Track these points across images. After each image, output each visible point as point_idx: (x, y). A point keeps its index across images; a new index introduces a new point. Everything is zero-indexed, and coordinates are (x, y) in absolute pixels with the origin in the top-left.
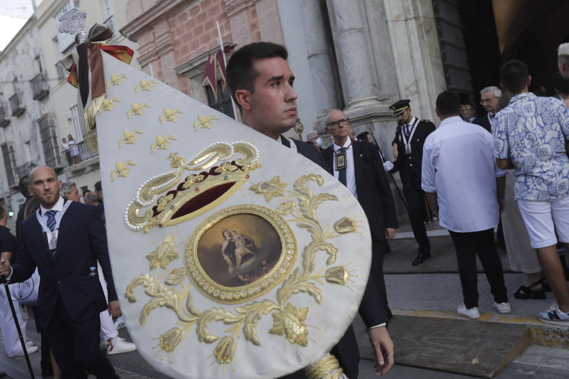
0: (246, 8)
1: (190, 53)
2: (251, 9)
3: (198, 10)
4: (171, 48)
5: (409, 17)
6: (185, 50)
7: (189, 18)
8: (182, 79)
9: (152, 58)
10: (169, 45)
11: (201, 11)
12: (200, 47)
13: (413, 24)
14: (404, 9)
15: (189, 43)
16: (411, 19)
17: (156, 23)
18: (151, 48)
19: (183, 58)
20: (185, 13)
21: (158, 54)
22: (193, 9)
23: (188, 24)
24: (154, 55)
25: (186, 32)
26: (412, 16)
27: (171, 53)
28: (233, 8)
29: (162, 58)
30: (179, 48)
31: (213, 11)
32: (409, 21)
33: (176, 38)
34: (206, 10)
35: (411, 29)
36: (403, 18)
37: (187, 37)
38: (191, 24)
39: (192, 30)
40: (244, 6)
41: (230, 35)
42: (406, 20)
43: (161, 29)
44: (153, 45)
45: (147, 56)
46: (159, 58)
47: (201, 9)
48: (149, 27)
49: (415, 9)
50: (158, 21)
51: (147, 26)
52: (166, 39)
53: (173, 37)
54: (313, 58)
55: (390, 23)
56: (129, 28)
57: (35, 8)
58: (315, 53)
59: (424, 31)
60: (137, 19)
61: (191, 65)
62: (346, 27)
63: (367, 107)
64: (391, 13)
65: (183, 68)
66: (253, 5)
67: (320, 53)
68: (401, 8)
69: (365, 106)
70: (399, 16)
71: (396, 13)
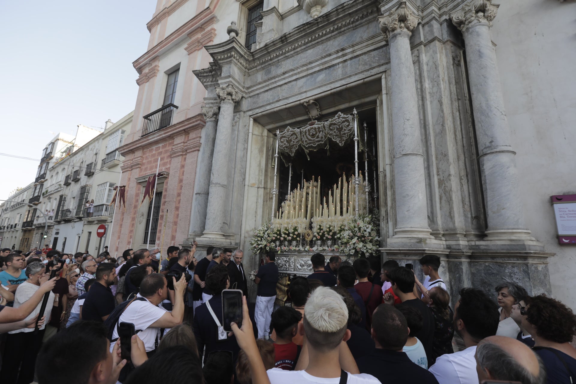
0: (182, 155)
1: (148, 172)
2: (184, 156)
3: (159, 149)
4: (139, 166)
5: (260, 186)
6: (146, 169)
7: (154, 152)
8: (139, 186)
9: (129, 169)
10: (138, 164)
11: (161, 150)
12: (154, 170)
13: (262, 191)
14: (258, 180)
15: (149, 166)
16: (261, 188)
17: (136, 150)
18: (129, 163)
19: (143, 173)
20: (153, 149)
21: (131, 168)
22: (157, 148)
23: (152, 155)
24: (130, 168)
25: (150, 160)
26: (263, 186)
27: (138, 169)
28: (175, 153)
29: (133, 170)
30: (143, 167)
31: (166, 151)
32: (260, 189)
33: (144, 161)
34: (163, 150)
35: (260, 194)
36: (256, 186)
37: (149, 162)
38: (153, 155)
39: (153, 159)
40: (181, 153)
41: (170, 168)
42: (258, 188)
43: (138, 154)
44: (132, 162)
45: (126, 167)
46: (132, 170)
47: (161, 149)
48: (132, 151)
49: (266, 182)
50: (137, 149)
51: (131, 150)
52: (139, 160)
53: (143, 160)
54: (198, 195)
55: (246, 187)
56: (122, 149)
57: (105, 130)
58: (200, 192)
59: (268, 198)
60: (127, 145)
61: (144, 179)
62: (214, 182)
63: (211, 239)
64: (249, 180)
65: (140, 180)
66: (186, 155)
67: (203, 194)
68: (257, 179)
69: (210, 238)
70: (254, 184)
71: (252, 181)
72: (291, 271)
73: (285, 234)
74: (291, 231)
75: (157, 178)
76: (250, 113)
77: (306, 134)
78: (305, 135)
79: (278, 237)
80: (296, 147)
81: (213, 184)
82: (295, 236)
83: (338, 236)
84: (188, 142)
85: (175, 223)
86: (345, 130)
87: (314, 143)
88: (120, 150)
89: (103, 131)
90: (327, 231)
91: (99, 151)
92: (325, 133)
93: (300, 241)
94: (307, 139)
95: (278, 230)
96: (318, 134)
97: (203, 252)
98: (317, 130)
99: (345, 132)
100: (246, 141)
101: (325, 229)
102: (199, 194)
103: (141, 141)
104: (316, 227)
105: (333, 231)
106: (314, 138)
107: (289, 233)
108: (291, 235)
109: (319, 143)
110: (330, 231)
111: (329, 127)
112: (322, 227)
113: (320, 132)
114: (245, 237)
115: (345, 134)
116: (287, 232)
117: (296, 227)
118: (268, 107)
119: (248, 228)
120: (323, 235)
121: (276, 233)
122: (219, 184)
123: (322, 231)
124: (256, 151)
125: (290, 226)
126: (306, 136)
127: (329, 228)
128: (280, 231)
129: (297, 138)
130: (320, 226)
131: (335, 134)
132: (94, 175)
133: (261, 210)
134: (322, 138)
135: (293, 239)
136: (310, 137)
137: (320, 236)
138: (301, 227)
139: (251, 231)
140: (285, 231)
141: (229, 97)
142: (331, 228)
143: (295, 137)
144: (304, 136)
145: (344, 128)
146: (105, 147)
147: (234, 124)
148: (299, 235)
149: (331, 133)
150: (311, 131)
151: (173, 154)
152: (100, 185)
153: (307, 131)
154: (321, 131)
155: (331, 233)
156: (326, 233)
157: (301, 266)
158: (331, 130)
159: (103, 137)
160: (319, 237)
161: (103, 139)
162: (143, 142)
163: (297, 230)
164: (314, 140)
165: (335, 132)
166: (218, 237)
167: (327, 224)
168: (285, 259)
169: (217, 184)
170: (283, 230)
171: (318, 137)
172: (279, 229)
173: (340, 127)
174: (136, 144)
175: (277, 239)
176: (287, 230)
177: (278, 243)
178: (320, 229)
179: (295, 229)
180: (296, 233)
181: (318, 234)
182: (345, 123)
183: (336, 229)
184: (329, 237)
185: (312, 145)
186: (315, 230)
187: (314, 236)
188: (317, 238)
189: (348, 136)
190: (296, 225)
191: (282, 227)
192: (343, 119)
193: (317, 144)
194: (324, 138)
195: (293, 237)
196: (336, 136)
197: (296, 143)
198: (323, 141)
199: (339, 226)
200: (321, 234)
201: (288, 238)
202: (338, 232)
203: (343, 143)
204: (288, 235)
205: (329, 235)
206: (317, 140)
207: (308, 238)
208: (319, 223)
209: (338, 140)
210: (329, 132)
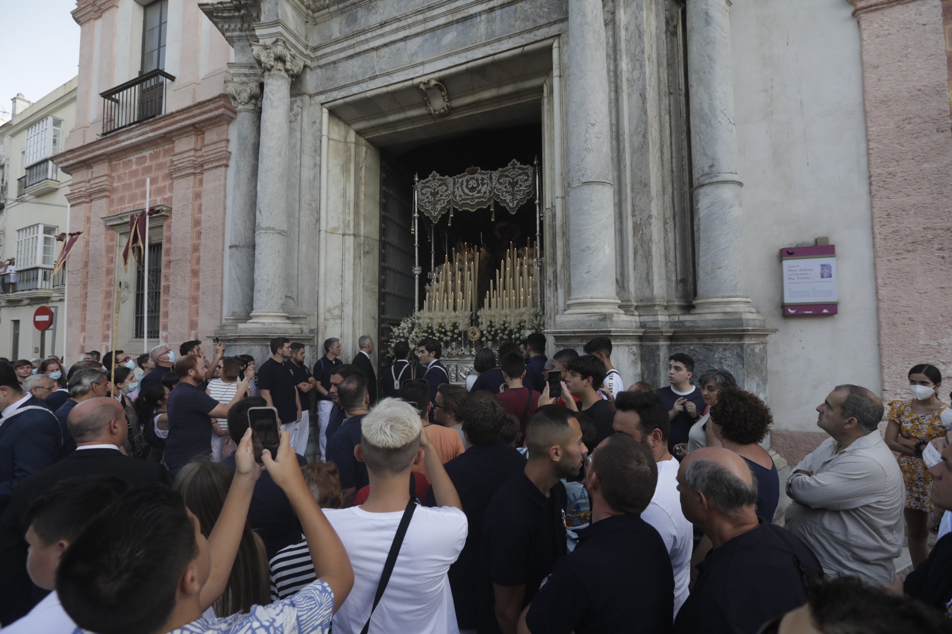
0: (194, 174)
1: (126, 205)
2: (199, 177)
3: (145, 162)
4: (106, 193)
5: (347, 232)
6: (122, 200)
7: (134, 167)
8: (111, 232)
9: (83, 200)
10: (104, 190)
11: (148, 163)
12: (138, 202)
13: (350, 241)
14: (344, 222)
15: (127, 194)
16: (349, 235)
17: (95, 162)
18: (83, 187)
19: (117, 208)
20: (131, 161)
21: (90, 196)
22: (140, 158)
23: (131, 173)
24: (86, 197)
25: (127, 181)
26: (351, 232)
27: (105, 199)
28: (179, 170)
29: (94, 202)
30: (115, 197)
31: (160, 166)
32: (347, 237)
33: (115, 185)
34: (154, 163)
35: (347, 245)
36: (340, 232)
37: (127, 187)
38: (134, 174)
39: (133, 180)
40: (192, 171)
41: (171, 198)
42: (344, 235)
43: (101, 169)
44: (88, 185)
45: (77, 195)
46: (91, 201)
47: (148, 161)
48: (87, 164)
49: (357, 225)
50: (97, 159)
51: (84, 161)
52: (103, 182)
53: (112, 182)
54: (234, 249)
55: (323, 234)
56: (62, 159)
57: (14, 115)
58: (237, 244)
59: (362, 252)
60: (72, 151)
61: (121, 218)
62: (263, 225)
63: (266, 326)
64: (327, 223)
65: (112, 220)
66: (202, 173)
67: (244, 246)
68: (341, 220)
69: (264, 324)
70: (336, 229)
71: (333, 224)
73: (440, 332)
74: (448, 328)
75: (147, 217)
76: (322, 98)
77: (461, 186)
78: (460, 188)
79: (430, 336)
80: (444, 203)
81: (262, 229)
82: (455, 336)
83: (517, 335)
84: (204, 150)
85: (195, 300)
86: (521, 185)
87: (473, 199)
88: (59, 160)
89: (8, 118)
90: (500, 329)
91: (8, 159)
92: (491, 187)
93: (461, 342)
94: (462, 194)
96: (479, 188)
97: (253, 347)
98: (480, 182)
99: (521, 188)
100: (318, 151)
101: (498, 326)
102: (236, 246)
103: (102, 145)
104: (486, 323)
105: (508, 329)
106: (474, 193)
107: (446, 331)
108: (449, 334)
109: (479, 200)
110: (505, 329)
111: (498, 180)
112: (493, 325)
113: (483, 185)
114: (325, 319)
115: (520, 191)
116: (443, 330)
117: (456, 323)
118: (355, 89)
119: (330, 304)
120: (496, 334)
122: (273, 229)
123: (493, 329)
124: (336, 171)
125: (446, 321)
126: (462, 189)
127: (504, 325)
128: (431, 328)
129: (446, 191)
130: (491, 322)
131: (505, 190)
132: (5, 210)
133: (351, 272)
134: (485, 193)
135: (453, 339)
136: (467, 191)
137: (492, 335)
138: (462, 324)
139: (335, 308)
140: (440, 329)
141: (280, 65)
142: (506, 325)
143: (445, 188)
144: (458, 188)
145: (520, 183)
146: (20, 154)
147: (292, 119)
148: (460, 334)
149: (499, 187)
150: (470, 183)
151: (175, 171)
152: (22, 229)
153: (464, 182)
154: (485, 184)
155: (506, 332)
156: (499, 331)
157: (465, 374)
158: (500, 183)
159: (12, 132)
160: (490, 337)
161: (13, 136)
162: (107, 146)
163: (457, 328)
164: (473, 195)
165: (505, 187)
166: (278, 321)
167: (500, 320)
169: (269, 228)
170: (435, 327)
171: (479, 192)
172: (430, 325)
173: (515, 181)
174: (93, 151)
176: (443, 328)
178: (491, 325)
179: (455, 326)
180: (456, 331)
181: (489, 332)
182: (521, 177)
183: (513, 326)
184: (505, 337)
185: (469, 202)
186: (484, 327)
187: (482, 335)
188: (487, 337)
189: (523, 194)
190: (455, 320)
191: (435, 322)
192: (520, 171)
193: (476, 201)
194: (488, 194)
195: (452, 337)
196: (507, 192)
197: (445, 197)
198: (485, 198)
199: (517, 322)
200: (493, 333)
201: (445, 338)
202: (516, 330)
203: (515, 202)
204: (445, 334)
205: (504, 334)
206: (477, 195)
207: (473, 338)
208: (489, 318)
209: (508, 198)
210: (496, 186)
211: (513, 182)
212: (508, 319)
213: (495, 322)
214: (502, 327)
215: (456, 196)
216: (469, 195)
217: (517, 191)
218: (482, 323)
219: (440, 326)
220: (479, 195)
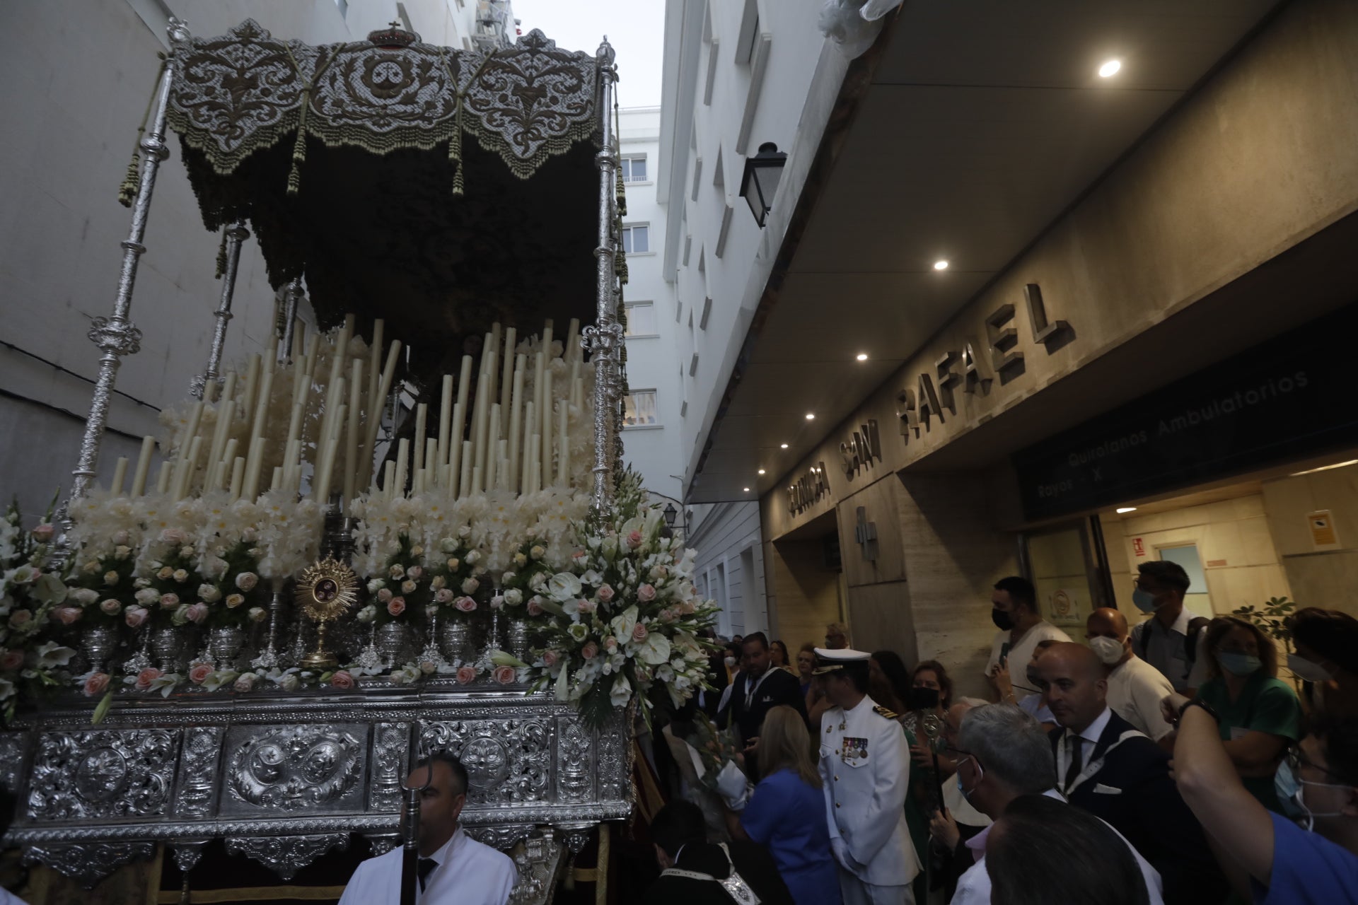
72: (189, 818)
73: (165, 585)
74: (212, 564)
77: (346, 75)
78: (340, 80)
79: (109, 604)
82: (235, 600)
83: (514, 595)
86: (554, 100)
87: (383, 116)
90: (444, 571)
92: (453, 93)
93: (264, 625)
94: (344, 96)
95: (110, 563)
96: (411, 89)
101: (432, 558)
104: (383, 545)
105: (479, 570)
106: (389, 101)
107: (195, 580)
108: (208, 591)
109: (406, 124)
110: (465, 570)
112: (415, 551)
113: (425, 81)
115: (551, 115)
116: (180, 575)
117: (247, 545)
120: (423, 593)
121: (93, 581)
123: (413, 571)
125: (204, 536)
126: (348, 85)
127: (461, 552)
128: (124, 565)
129: (288, 80)
130: (405, 541)
131: (501, 106)
134: (430, 105)
135: (218, 615)
136: (364, 92)
137: (408, 597)
138: (281, 546)
142: (471, 556)
143: (284, 72)
144: (333, 79)
145: (550, 92)
148: (258, 594)
149: (480, 96)
150: (379, 69)
153: (359, 63)
154: (432, 79)
155: (470, 583)
156: (437, 580)
157: (262, 777)
158: (488, 87)
160: (397, 605)
163: (252, 565)
164: (385, 107)
165: (503, 99)
167: (444, 534)
168: (150, 744)
170: (148, 562)
171: (410, 100)
172: (121, 552)
173: (536, 84)
175: (92, 617)
176: (185, 563)
177: (96, 642)
178: (405, 556)
179: (242, 557)
180: (241, 577)
181: (395, 586)
182: (557, 78)
183: (495, 561)
184: (461, 603)
185: (369, 124)
186: (371, 563)
187: (364, 596)
188: (382, 606)
189: (562, 126)
190: (247, 532)
191: (147, 539)
192: (554, 62)
193: (395, 125)
194: (440, 109)
195: (217, 606)
196: (505, 113)
197: (280, 98)
198: (430, 120)
199: (514, 546)
200: (410, 586)
201: (186, 612)
202: (509, 575)
203: (533, 146)
204: (188, 592)
205: (458, 592)
206: (401, 108)
207: (319, 608)
208: (398, 527)
209: (510, 131)
210: (471, 92)
211: (530, 88)
212: (479, 532)
213: (423, 543)
214: (454, 562)
215: (322, 101)
216: (370, 105)
217: (541, 114)
218: (367, 548)
219: (174, 557)
220: (409, 108)
